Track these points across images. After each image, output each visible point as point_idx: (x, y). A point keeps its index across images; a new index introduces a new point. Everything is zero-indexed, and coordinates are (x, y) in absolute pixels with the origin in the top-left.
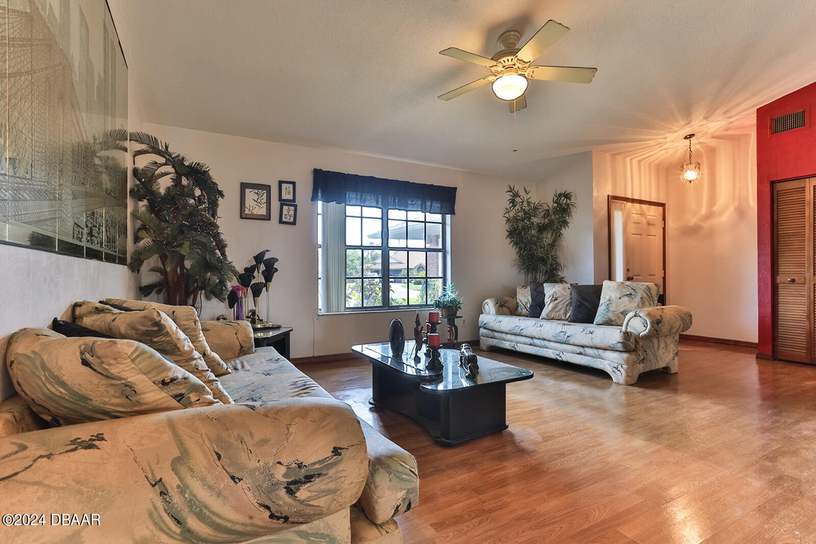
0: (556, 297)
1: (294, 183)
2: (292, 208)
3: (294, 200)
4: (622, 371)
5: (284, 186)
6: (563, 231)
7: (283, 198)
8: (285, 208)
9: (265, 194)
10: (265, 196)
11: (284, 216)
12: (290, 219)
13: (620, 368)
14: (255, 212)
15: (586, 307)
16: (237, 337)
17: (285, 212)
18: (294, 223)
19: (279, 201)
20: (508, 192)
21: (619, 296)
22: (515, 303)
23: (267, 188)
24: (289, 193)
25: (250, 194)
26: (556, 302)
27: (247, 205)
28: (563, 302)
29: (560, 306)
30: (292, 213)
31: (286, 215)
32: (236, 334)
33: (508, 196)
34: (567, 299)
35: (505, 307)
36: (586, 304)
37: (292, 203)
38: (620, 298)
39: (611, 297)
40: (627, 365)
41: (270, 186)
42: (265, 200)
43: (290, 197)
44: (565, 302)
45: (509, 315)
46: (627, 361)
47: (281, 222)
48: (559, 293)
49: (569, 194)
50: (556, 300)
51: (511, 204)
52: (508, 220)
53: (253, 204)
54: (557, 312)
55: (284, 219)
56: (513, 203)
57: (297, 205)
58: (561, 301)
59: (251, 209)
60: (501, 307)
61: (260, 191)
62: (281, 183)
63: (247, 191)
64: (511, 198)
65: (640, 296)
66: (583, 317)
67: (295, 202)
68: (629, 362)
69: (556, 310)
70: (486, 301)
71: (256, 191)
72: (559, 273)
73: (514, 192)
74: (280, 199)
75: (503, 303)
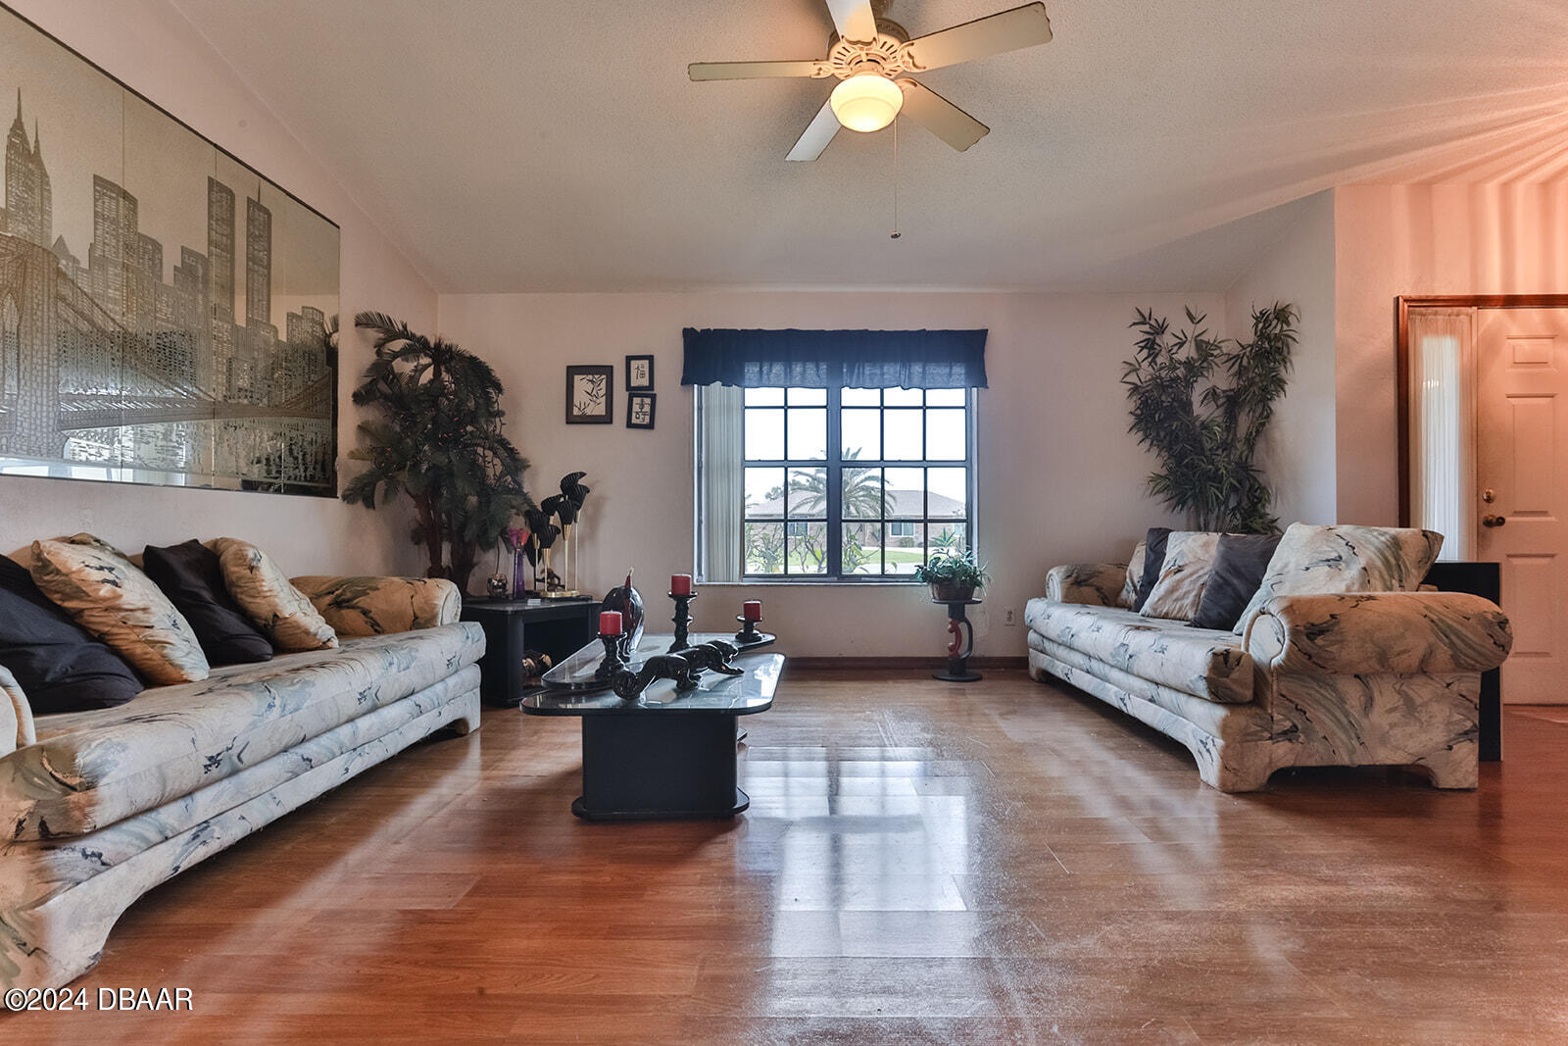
0: (1181, 564)
1: (650, 358)
2: (648, 401)
3: (651, 386)
4: (1214, 751)
5: (634, 364)
6: (1275, 405)
7: (632, 385)
8: (637, 400)
9: (604, 381)
10: (603, 385)
11: (634, 415)
12: (644, 419)
13: (1210, 746)
14: (588, 412)
15: (1234, 589)
16: (412, 603)
17: (636, 408)
18: (650, 426)
19: (627, 390)
20: (1134, 324)
21: (1306, 563)
22: (1120, 578)
23: (608, 371)
24: (643, 375)
25: (581, 384)
26: (1179, 576)
27: (576, 402)
28: (1195, 577)
29: (1186, 586)
30: (647, 408)
31: (637, 413)
32: (412, 597)
33: (1138, 334)
34: (1206, 570)
35: (1091, 585)
36: (1235, 581)
37: (647, 392)
38: (1307, 569)
39: (1286, 565)
40: (1223, 738)
41: (612, 367)
42: (603, 392)
43: (645, 382)
44: (1200, 576)
45: (1100, 605)
46: (1225, 729)
47: (630, 425)
48: (1190, 556)
49: (1283, 310)
50: (1179, 571)
51: (1145, 351)
52: (1135, 389)
53: (586, 398)
54: (1177, 600)
55: (634, 421)
56: (1152, 348)
57: (655, 395)
58: (1191, 575)
59: (583, 407)
60: (1075, 587)
61: (596, 377)
62: (629, 359)
63: (577, 378)
64: (1147, 336)
65: (1362, 562)
66: (1220, 614)
67: (653, 390)
68: (1229, 730)
69: (1176, 595)
70: (1050, 572)
71: (590, 377)
72: (1268, 511)
73: (1153, 322)
74: (629, 387)
75: (1083, 577)
